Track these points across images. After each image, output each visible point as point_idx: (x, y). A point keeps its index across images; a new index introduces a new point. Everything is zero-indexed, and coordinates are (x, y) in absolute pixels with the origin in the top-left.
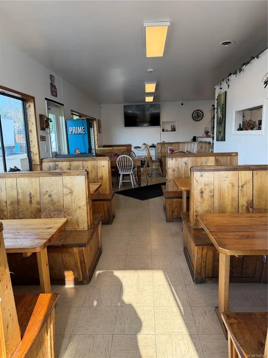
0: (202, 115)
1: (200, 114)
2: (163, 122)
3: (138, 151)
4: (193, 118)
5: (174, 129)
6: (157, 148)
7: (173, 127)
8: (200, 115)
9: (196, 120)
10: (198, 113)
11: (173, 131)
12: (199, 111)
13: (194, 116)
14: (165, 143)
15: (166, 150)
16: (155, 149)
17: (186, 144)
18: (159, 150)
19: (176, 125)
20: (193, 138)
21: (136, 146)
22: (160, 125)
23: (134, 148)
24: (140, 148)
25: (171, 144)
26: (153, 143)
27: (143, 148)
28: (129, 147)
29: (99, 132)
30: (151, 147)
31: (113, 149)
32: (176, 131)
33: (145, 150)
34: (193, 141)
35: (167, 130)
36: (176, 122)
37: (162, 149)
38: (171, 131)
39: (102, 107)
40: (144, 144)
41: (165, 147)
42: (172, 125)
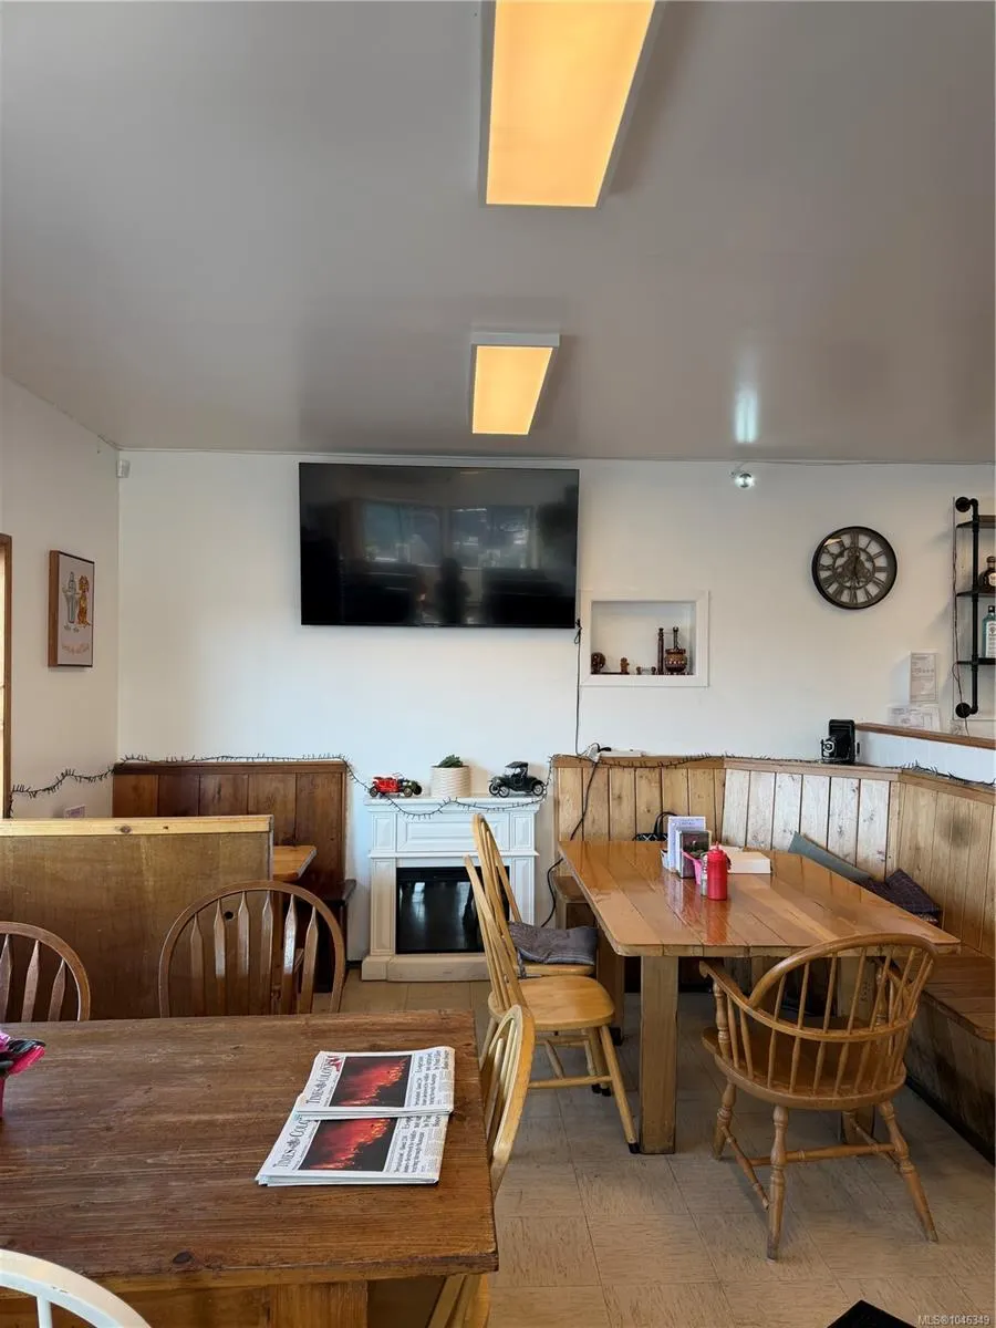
0: (882, 569)
1: (871, 559)
2: (595, 603)
3: (403, 819)
4: (820, 585)
5: (674, 661)
6: (550, 791)
7: (669, 644)
8: (869, 565)
9: (845, 598)
10: (855, 550)
11: (672, 670)
12: (864, 540)
13: (828, 568)
14: (613, 758)
15: (623, 819)
16: (537, 807)
17: (784, 779)
18: (569, 817)
19: (693, 630)
20: (826, 735)
21: (384, 777)
22: (579, 624)
23: (371, 791)
24: (417, 789)
25: (657, 770)
26: (524, 761)
27: (439, 797)
28: (324, 788)
29: (53, 662)
30: (500, 786)
31: (133, 832)
32: (690, 673)
33: (454, 807)
34: (831, 755)
35: (624, 660)
36: (693, 609)
37: (589, 809)
38: (654, 669)
39: (127, 469)
40: (452, 763)
41: (617, 792)
42: (661, 630)
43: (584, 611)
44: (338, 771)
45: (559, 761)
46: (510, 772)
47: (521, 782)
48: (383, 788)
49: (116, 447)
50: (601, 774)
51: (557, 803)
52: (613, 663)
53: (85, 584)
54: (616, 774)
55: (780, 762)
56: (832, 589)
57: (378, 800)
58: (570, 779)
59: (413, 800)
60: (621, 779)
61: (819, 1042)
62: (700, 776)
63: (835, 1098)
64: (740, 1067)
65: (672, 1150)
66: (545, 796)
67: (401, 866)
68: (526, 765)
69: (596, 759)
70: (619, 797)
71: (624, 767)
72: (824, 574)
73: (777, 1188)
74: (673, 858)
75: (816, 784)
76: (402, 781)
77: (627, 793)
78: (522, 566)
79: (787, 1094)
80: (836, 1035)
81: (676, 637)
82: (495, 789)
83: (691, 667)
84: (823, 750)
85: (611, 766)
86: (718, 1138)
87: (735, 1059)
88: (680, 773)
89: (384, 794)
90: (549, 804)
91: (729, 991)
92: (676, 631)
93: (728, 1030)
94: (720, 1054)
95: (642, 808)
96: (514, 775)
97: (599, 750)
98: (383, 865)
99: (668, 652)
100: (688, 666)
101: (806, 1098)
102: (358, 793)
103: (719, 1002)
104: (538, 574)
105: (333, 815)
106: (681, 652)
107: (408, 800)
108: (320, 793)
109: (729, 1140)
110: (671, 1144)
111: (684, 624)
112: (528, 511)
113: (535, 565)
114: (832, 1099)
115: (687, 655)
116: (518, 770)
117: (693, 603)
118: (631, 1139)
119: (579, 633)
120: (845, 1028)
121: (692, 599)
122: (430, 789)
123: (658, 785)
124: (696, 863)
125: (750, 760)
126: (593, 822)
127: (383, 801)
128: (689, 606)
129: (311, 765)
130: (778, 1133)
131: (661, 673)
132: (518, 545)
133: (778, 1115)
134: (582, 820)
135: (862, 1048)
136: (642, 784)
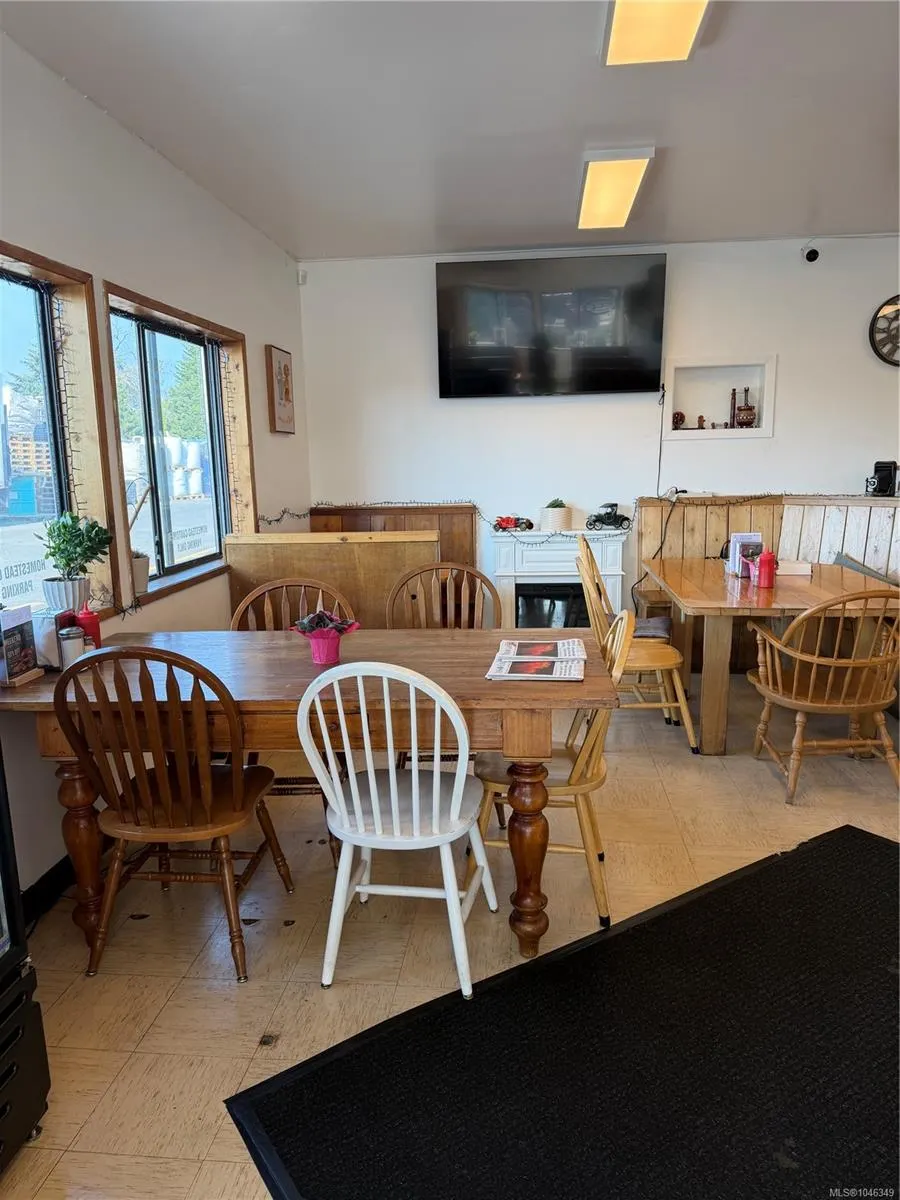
2: (677, 369)
3: (519, 547)
5: (744, 416)
6: (635, 525)
7: (740, 402)
11: (742, 424)
13: (883, 331)
14: (688, 499)
15: (694, 545)
16: (624, 538)
17: (832, 511)
18: (650, 546)
19: (762, 390)
20: (872, 474)
21: (504, 517)
22: (663, 388)
23: (495, 527)
24: (530, 526)
25: (725, 508)
26: (614, 502)
27: (547, 530)
28: (459, 524)
29: (273, 429)
30: (595, 521)
31: (349, 541)
32: (758, 426)
33: (559, 539)
34: (875, 489)
35: (701, 418)
36: (763, 372)
37: (667, 538)
38: (726, 424)
39: (305, 277)
40: (557, 504)
41: (690, 525)
42: (734, 390)
43: (668, 377)
44: (471, 511)
45: (643, 502)
46: (603, 511)
47: (612, 518)
48: (503, 525)
49: (297, 259)
50: (678, 511)
51: (640, 535)
52: (691, 420)
53: (287, 371)
54: (690, 510)
55: (829, 498)
56: (885, 350)
57: (500, 533)
58: (652, 518)
59: (528, 532)
60: (695, 515)
61: (830, 667)
62: (762, 513)
63: (840, 705)
64: (774, 689)
65: (724, 753)
66: (631, 529)
67: (518, 582)
68: (616, 505)
69: (674, 499)
70: (693, 530)
71: (697, 505)
72: (879, 337)
73: (796, 762)
74: (734, 564)
75: (858, 514)
76: (518, 519)
77: (699, 528)
78: (608, 345)
79: (807, 704)
80: (843, 662)
81: (746, 396)
82: (591, 524)
83: (759, 419)
84: (867, 486)
85: (686, 505)
86: (757, 744)
87: (770, 683)
88: (744, 510)
89: (504, 529)
90: (634, 535)
91: (767, 637)
92: (747, 391)
93: (766, 666)
94: (759, 681)
95: (711, 538)
96: (607, 513)
97: (677, 492)
98: (505, 581)
99: (740, 409)
100: (756, 420)
101: (820, 705)
102: (484, 529)
103: (760, 647)
104: (624, 350)
105: (467, 546)
106: (751, 409)
107: (524, 533)
108: (456, 530)
109: (765, 743)
110: (722, 749)
111: (754, 385)
112: (615, 292)
113: (620, 343)
114: (839, 706)
115: (756, 411)
116: (609, 510)
117: (763, 366)
118: (693, 744)
119: (663, 396)
120: (850, 658)
121: (761, 362)
122: (539, 525)
123: (725, 519)
124: (751, 566)
125: (805, 497)
126: (670, 549)
127: (505, 533)
128: (759, 369)
129: (451, 508)
130: (798, 729)
131: (732, 426)
132: (605, 326)
133: (799, 718)
134: (661, 548)
135: (862, 672)
136: (712, 519)
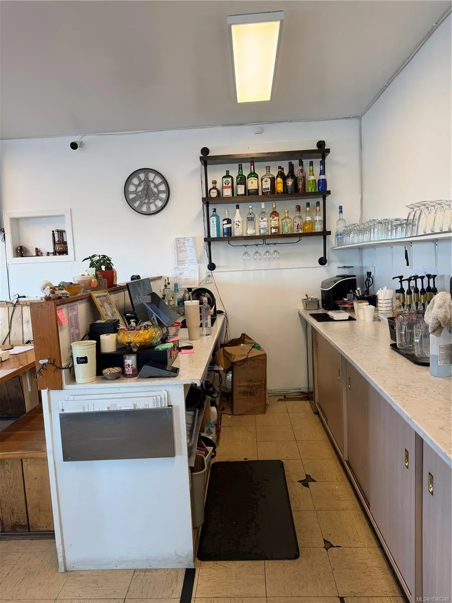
0: (162, 192)
1: (156, 186)
2: (11, 219)
4: (130, 203)
5: (60, 248)
7: (58, 240)
8: (155, 190)
9: (144, 209)
10: (147, 182)
11: (59, 253)
12: (151, 176)
13: (133, 193)
14: (26, 301)
15: (29, 332)
18: (2, 332)
22: (4, 231)
32: (67, 254)
35: (37, 249)
36: (65, 220)
37: (12, 328)
41: (26, 319)
42: (53, 231)
43: (5, 224)
50: (18, 309)
52: (31, 251)
54: (25, 309)
56: (137, 204)
58: (2, 313)
69: (15, 302)
70: (28, 322)
71: (29, 305)
72: (131, 196)
83: (67, 250)
85: (23, 306)
97: (19, 298)
99: (57, 243)
106: (64, 243)
119: (4, 235)
121: (63, 214)
126: (15, 334)
128: (62, 218)
131: (54, 255)
134: (9, 334)
